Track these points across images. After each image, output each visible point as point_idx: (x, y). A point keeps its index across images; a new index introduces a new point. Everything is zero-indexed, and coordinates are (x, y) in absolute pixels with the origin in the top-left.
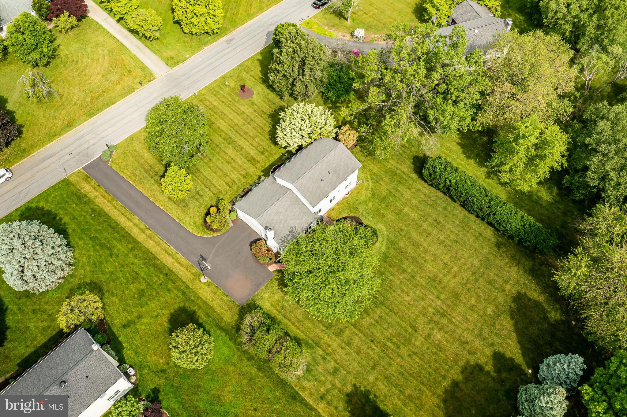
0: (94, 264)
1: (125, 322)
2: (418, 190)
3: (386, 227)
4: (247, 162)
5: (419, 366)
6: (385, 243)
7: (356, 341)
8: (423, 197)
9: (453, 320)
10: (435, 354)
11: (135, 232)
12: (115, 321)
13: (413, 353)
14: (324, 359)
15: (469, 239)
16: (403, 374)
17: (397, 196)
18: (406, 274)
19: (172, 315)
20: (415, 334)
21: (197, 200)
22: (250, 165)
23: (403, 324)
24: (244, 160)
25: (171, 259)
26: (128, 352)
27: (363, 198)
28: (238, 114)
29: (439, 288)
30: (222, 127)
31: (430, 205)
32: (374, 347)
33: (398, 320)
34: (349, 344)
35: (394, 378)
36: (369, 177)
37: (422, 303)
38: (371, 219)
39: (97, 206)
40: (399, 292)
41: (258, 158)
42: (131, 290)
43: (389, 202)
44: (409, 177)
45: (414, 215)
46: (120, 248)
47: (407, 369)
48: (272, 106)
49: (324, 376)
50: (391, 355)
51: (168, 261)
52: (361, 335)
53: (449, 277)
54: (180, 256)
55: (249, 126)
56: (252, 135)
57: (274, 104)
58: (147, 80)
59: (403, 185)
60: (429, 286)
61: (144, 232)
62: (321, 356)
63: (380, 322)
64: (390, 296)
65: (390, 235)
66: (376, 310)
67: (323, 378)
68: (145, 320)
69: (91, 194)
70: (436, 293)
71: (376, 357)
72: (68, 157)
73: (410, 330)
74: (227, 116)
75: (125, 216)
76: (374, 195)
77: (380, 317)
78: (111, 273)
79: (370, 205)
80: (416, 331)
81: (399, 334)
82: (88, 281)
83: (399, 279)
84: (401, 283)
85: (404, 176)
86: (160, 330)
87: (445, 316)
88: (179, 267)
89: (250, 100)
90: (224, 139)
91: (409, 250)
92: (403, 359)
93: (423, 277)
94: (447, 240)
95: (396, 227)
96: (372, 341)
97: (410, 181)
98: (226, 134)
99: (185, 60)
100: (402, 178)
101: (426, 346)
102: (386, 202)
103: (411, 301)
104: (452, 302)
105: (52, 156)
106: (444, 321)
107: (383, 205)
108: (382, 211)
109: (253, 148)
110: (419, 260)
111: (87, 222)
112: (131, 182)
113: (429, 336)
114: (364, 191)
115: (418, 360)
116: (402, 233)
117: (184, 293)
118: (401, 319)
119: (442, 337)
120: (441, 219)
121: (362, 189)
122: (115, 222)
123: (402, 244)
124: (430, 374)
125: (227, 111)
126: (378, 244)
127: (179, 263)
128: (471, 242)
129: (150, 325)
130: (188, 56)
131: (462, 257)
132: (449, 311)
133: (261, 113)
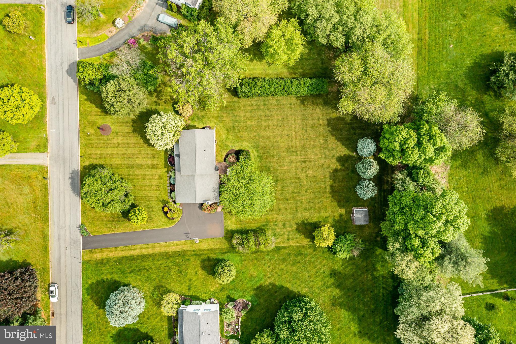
0: (146, 280)
1: (187, 288)
2: (244, 106)
3: (248, 142)
4: (153, 170)
5: (313, 193)
6: (254, 150)
7: (281, 206)
8: (250, 108)
9: (311, 159)
10: (315, 182)
11: (144, 252)
12: (183, 291)
13: (306, 189)
14: (276, 225)
15: (287, 112)
16: (310, 202)
17: (238, 119)
18: (275, 157)
19: (201, 267)
20: (301, 181)
21: (152, 211)
22: (155, 170)
23: (293, 181)
24: (149, 170)
25: (174, 247)
26: (203, 296)
27: (224, 137)
28: (117, 147)
29: (294, 150)
30: (119, 163)
31: (257, 109)
32: (290, 202)
33: (290, 181)
34: (280, 210)
35: (307, 207)
36: (216, 121)
37: (293, 164)
38: (237, 144)
39: (113, 258)
40: (279, 168)
41: (155, 162)
42: (174, 274)
43: (237, 127)
44: (234, 102)
45: (254, 123)
46: (146, 264)
47: (309, 198)
48: (128, 125)
49: (282, 231)
50: (299, 199)
51: (174, 249)
52: (281, 202)
53: (294, 141)
54: (175, 242)
55: (130, 149)
56: (138, 152)
57: (127, 122)
58: (45, 173)
59: (235, 110)
60: (289, 153)
61: (148, 248)
62: (273, 225)
64: (277, 174)
65: (253, 144)
67: (282, 233)
68: (194, 279)
69: (104, 256)
70: (295, 154)
71: (294, 205)
72: (68, 251)
73: (297, 181)
74: (113, 154)
75: (131, 249)
76: (227, 130)
77: (282, 187)
78: (158, 276)
79: (230, 137)
80: (300, 179)
81: (295, 187)
82: (153, 289)
83: (274, 162)
84: (277, 163)
85: (232, 104)
86: (204, 277)
87: (307, 161)
88: (181, 246)
89: (113, 133)
90: (127, 168)
91: (267, 144)
92: (304, 196)
93: (283, 151)
94: (279, 122)
95: (252, 137)
96: (287, 200)
97: (237, 104)
98: (124, 164)
99: (47, 140)
100: (231, 106)
101: (309, 181)
102: (236, 128)
103: (288, 168)
104: (304, 152)
105: (60, 258)
106: (308, 164)
107: (236, 131)
108: (239, 135)
109: (147, 159)
110: (276, 144)
111: (120, 269)
112: (113, 233)
113: (307, 176)
114: (221, 132)
115: (311, 191)
116: (257, 138)
117: (195, 255)
119: (312, 171)
120: (268, 113)
121: (219, 132)
122: (131, 257)
123: (262, 144)
124: (320, 192)
125: (109, 151)
126: (252, 154)
127: (179, 245)
128: (290, 113)
129: (198, 279)
130: (45, 135)
131: (291, 125)
132: (306, 157)
133: (127, 135)
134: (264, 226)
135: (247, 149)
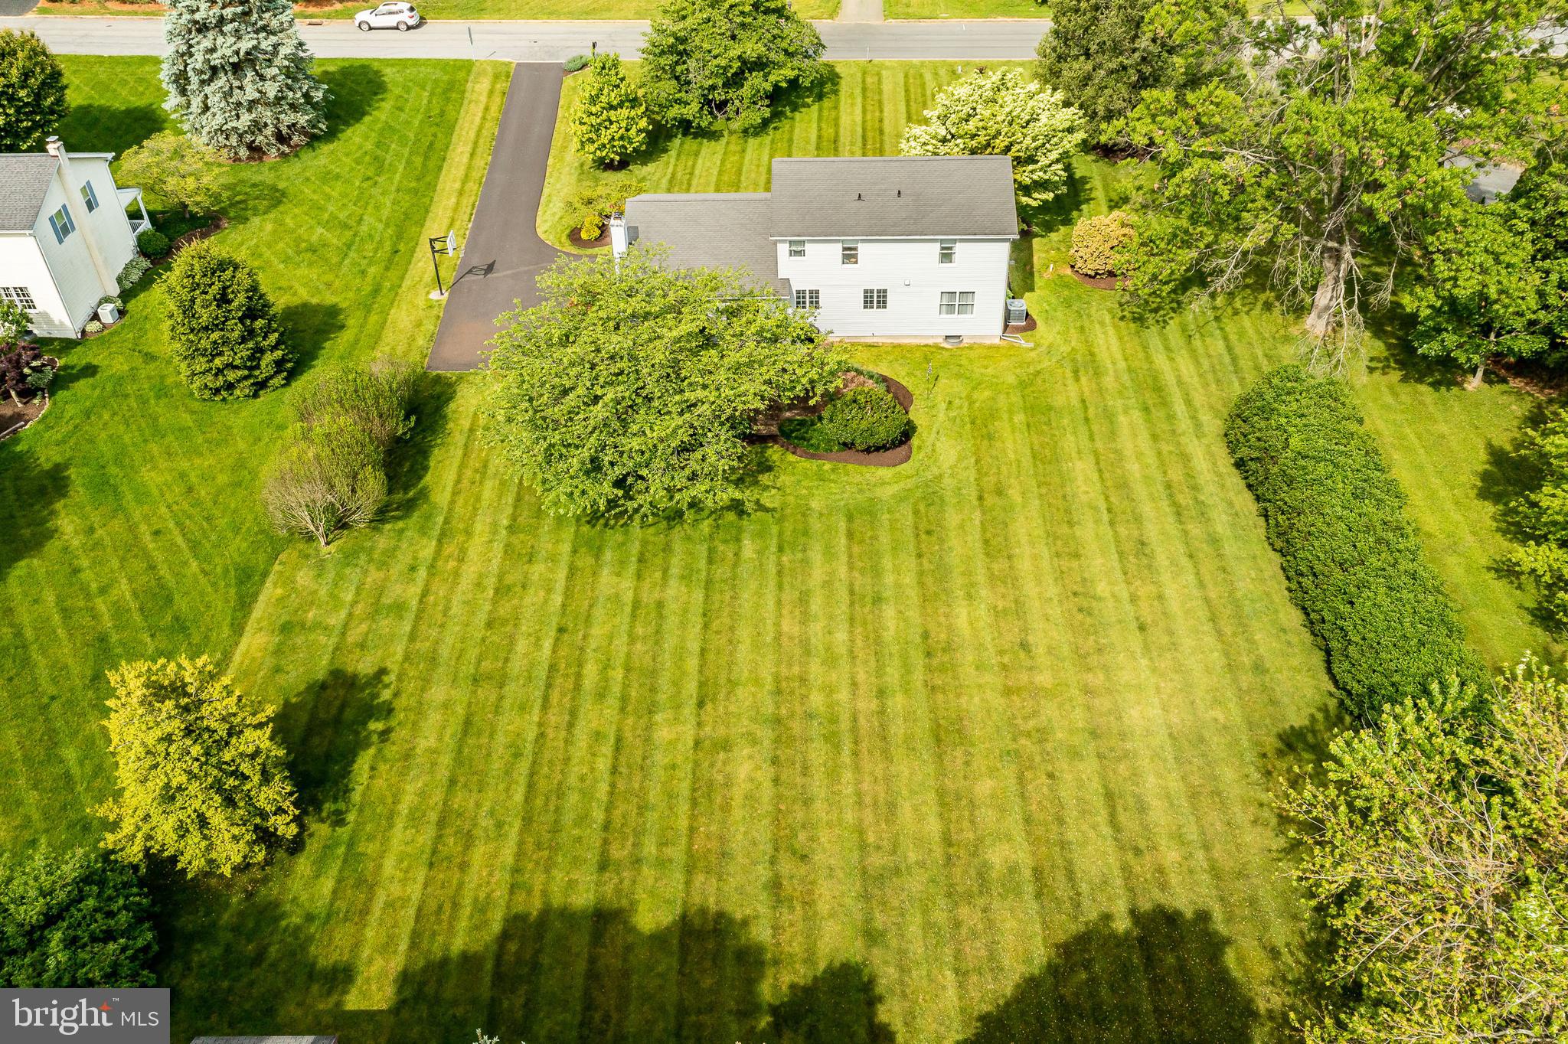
0: (328, 173)
2: (1183, 456)
3: (961, 460)
5: (582, 779)
6: (909, 484)
7: (529, 599)
8: (1175, 476)
9: (848, 776)
10: (669, 794)
13: (619, 740)
15: (1197, 650)
16: (517, 755)
17: (1095, 427)
18: (868, 580)
20: (689, 710)
23: (692, 664)
27: (982, 372)
29: (917, 676)
30: (844, 120)
31: (1175, 504)
32: (547, 644)
33: (694, 646)
34: (504, 590)
35: (484, 740)
37: (815, 668)
38: (942, 417)
39: (459, 113)
40: (790, 595)
42: (312, 233)
43: (1048, 424)
44: (1194, 418)
45: (1086, 490)
46: (397, 177)
47: (547, 755)
49: (358, 593)
50: (555, 693)
52: (557, 598)
53: (988, 679)
58: (811, 15)
59: (1149, 420)
60: (895, 649)
61: (464, 183)
62: (415, 558)
63: (642, 612)
64: (753, 586)
65: (947, 481)
66: (673, 583)
67: (348, 597)
69: (474, 95)
70: (891, 680)
71: (517, 665)
72: (522, 43)
73: (691, 688)
74: (882, 111)
75: (476, 148)
76: (1024, 384)
77: (660, 605)
78: (328, 198)
79: (985, 395)
80: (701, 704)
81: (649, 673)
83: (832, 574)
84: (826, 584)
85: (1179, 408)
87: (837, 747)
90: (821, 137)
91: (954, 542)
92: (571, 725)
93: (907, 620)
94: (1110, 603)
95: (993, 479)
96: (561, 630)
97: (1184, 427)
98: (836, 132)
99: (929, 18)
100: (1164, 403)
101: (676, 757)
102: (1040, 418)
103: (791, 638)
104: (909, 737)
106: (815, 753)
107: (1021, 418)
108: (1000, 425)
110: (955, 582)
111: (407, 122)
113: (720, 746)
114: (1007, 363)
115: (602, 764)
116: (990, 500)
117: (376, 291)
118: (703, 651)
119: (751, 780)
120: (1165, 551)
121: (1006, 357)
122: (447, 145)
123: (953, 518)
124: (583, 819)
125: (894, 105)
126: (883, 473)
128: (1195, 661)
130: (944, 16)
132: (864, 746)
134: (428, 517)
135: (917, 456)
